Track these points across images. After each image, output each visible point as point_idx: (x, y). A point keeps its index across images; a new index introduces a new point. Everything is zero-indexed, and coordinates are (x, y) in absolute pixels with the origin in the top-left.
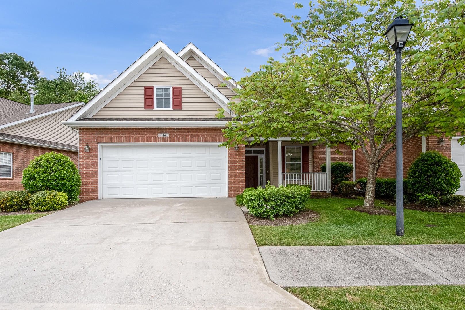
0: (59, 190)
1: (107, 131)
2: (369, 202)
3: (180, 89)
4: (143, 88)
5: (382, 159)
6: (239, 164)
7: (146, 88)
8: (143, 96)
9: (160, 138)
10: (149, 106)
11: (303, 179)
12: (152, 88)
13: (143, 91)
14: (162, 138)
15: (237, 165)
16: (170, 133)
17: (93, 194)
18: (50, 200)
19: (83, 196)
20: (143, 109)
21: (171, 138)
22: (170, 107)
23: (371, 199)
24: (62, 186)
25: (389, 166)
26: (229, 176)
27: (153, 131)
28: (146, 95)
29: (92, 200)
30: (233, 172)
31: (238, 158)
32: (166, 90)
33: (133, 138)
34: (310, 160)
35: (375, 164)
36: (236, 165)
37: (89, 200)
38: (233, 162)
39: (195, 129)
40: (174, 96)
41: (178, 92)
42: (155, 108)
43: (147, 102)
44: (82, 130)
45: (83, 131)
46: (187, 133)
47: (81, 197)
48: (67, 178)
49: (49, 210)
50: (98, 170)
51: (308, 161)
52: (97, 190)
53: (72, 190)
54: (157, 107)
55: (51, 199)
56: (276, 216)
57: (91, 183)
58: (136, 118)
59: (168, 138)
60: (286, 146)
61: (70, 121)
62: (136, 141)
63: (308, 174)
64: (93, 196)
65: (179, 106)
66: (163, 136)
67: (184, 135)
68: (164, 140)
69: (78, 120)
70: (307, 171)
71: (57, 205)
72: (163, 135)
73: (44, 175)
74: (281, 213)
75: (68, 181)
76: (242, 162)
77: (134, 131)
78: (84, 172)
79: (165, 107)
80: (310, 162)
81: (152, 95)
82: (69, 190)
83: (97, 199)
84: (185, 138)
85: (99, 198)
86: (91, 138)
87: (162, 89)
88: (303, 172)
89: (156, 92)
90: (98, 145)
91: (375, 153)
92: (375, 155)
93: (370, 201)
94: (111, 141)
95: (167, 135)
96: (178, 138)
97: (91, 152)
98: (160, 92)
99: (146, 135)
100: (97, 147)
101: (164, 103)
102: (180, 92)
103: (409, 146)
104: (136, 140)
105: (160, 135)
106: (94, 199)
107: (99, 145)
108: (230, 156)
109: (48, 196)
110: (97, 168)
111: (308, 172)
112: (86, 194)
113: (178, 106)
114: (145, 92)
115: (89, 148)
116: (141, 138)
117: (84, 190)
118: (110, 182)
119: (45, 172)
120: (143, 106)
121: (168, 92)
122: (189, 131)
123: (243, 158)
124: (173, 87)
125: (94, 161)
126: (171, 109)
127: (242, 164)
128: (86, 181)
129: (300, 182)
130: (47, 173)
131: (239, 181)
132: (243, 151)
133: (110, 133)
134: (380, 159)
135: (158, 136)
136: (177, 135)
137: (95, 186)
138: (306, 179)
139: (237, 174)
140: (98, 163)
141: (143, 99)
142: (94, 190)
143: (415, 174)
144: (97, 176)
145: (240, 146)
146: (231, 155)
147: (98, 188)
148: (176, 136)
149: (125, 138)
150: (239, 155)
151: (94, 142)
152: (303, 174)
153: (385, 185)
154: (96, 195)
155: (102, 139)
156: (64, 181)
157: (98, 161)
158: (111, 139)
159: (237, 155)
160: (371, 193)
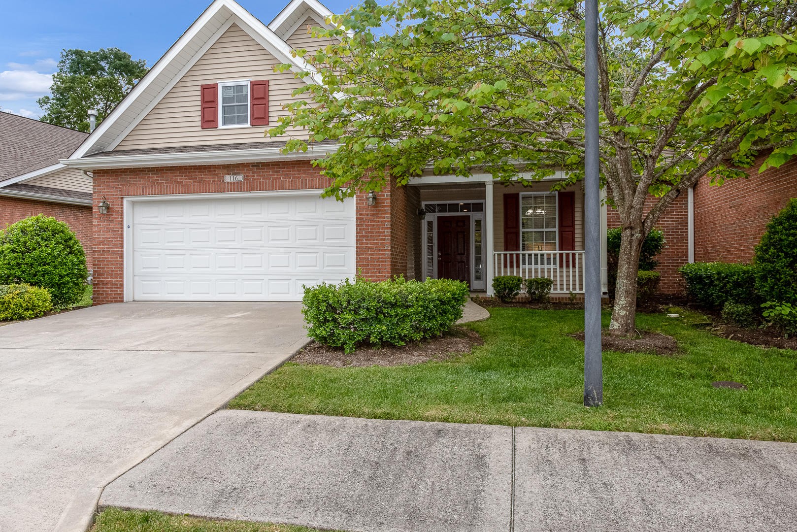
0: (37, 284)
1: (138, 174)
2: (620, 320)
3: (265, 84)
4: (199, 88)
5: (651, 216)
6: (378, 232)
7: (204, 88)
8: (199, 103)
9: (228, 183)
10: (209, 122)
11: (561, 266)
12: (214, 87)
13: (199, 93)
14: (231, 183)
15: (373, 236)
16: (245, 173)
17: (114, 291)
18: (11, 300)
19: (98, 294)
20: (200, 129)
21: (247, 183)
22: (246, 122)
23: (623, 313)
24: (43, 275)
25: (751, 235)
26: (357, 259)
27: (215, 171)
28: (203, 101)
29: (112, 302)
30: (364, 251)
31: (374, 221)
32: (240, 88)
33: (179, 185)
34: (576, 223)
35: (632, 228)
36: (371, 236)
37: (108, 302)
38: (366, 229)
39: (292, 164)
40: (253, 98)
41: (261, 92)
42: (221, 126)
43: (206, 115)
44: (99, 174)
45: (99, 176)
46: (276, 172)
47: (97, 298)
48: (54, 262)
49: (12, 319)
50: (122, 248)
51: (573, 226)
52: (122, 284)
53: (63, 283)
54: (224, 123)
55: (13, 298)
56: (364, 344)
57: (112, 271)
58: (185, 147)
59: (241, 182)
60: (521, 194)
61: (74, 157)
62: (185, 191)
63: (574, 255)
64: (115, 295)
65: (264, 118)
66: (232, 180)
67: (270, 175)
68: (234, 187)
69: (88, 155)
70: (570, 248)
71: (25, 310)
72: (232, 177)
73: (12, 255)
74: (372, 339)
75: (55, 267)
76: (385, 228)
77: (183, 173)
78: (100, 252)
79: (238, 123)
80: (576, 227)
81: (214, 101)
82: (57, 284)
83: (122, 301)
84: (273, 182)
85: (125, 300)
86: (111, 189)
87: (232, 88)
88: (561, 248)
89: (223, 94)
90: (122, 202)
91: (632, 201)
92: (632, 207)
93: (622, 317)
94: (143, 192)
95: (240, 178)
96: (260, 182)
97: (111, 212)
98: (231, 94)
99: (202, 178)
100: (122, 205)
101: (236, 115)
102: (265, 89)
103: (788, 184)
104: (185, 188)
105: (228, 178)
106: (116, 302)
107: (125, 200)
108: (360, 217)
109: (10, 293)
110: (122, 244)
111: (573, 249)
112: (104, 291)
113: (261, 118)
114: (203, 95)
115: (108, 208)
116: (194, 185)
117: (100, 284)
118: (145, 270)
119: (13, 251)
120: (199, 124)
121: (244, 93)
122: (280, 168)
123: (386, 221)
124: (251, 82)
125: (115, 231)
126: (249, 125)
127: (384, 232)
128: (103, 268)
129: (555, 272)
130: (17, 252)
131: (377, 269)
132: (385, 206)
133: (142, 178)
134: (648, 216)
135: (223, 181)
136: (257, 176)
137: (117, 278)
138: (568, 266)
139: (372, 255)
140: (122, 234)
141: (199, 108)
142: (116, 284)
143: (766, 251)
144: (122, 258)
145: (379, 195)
146: (361, 214)
147: (122, 281)
148: (257, 179)
149: (167, 186)
150: (378, 214)
151: (116, 195)
152: (561, 255)
153: (718, 279)
154: (119, 294)
155: (129, 189)
156: (47, 267)
157: (122, 231)
158: (143, 189)
159: (373, 214)
160: (623, 298)
